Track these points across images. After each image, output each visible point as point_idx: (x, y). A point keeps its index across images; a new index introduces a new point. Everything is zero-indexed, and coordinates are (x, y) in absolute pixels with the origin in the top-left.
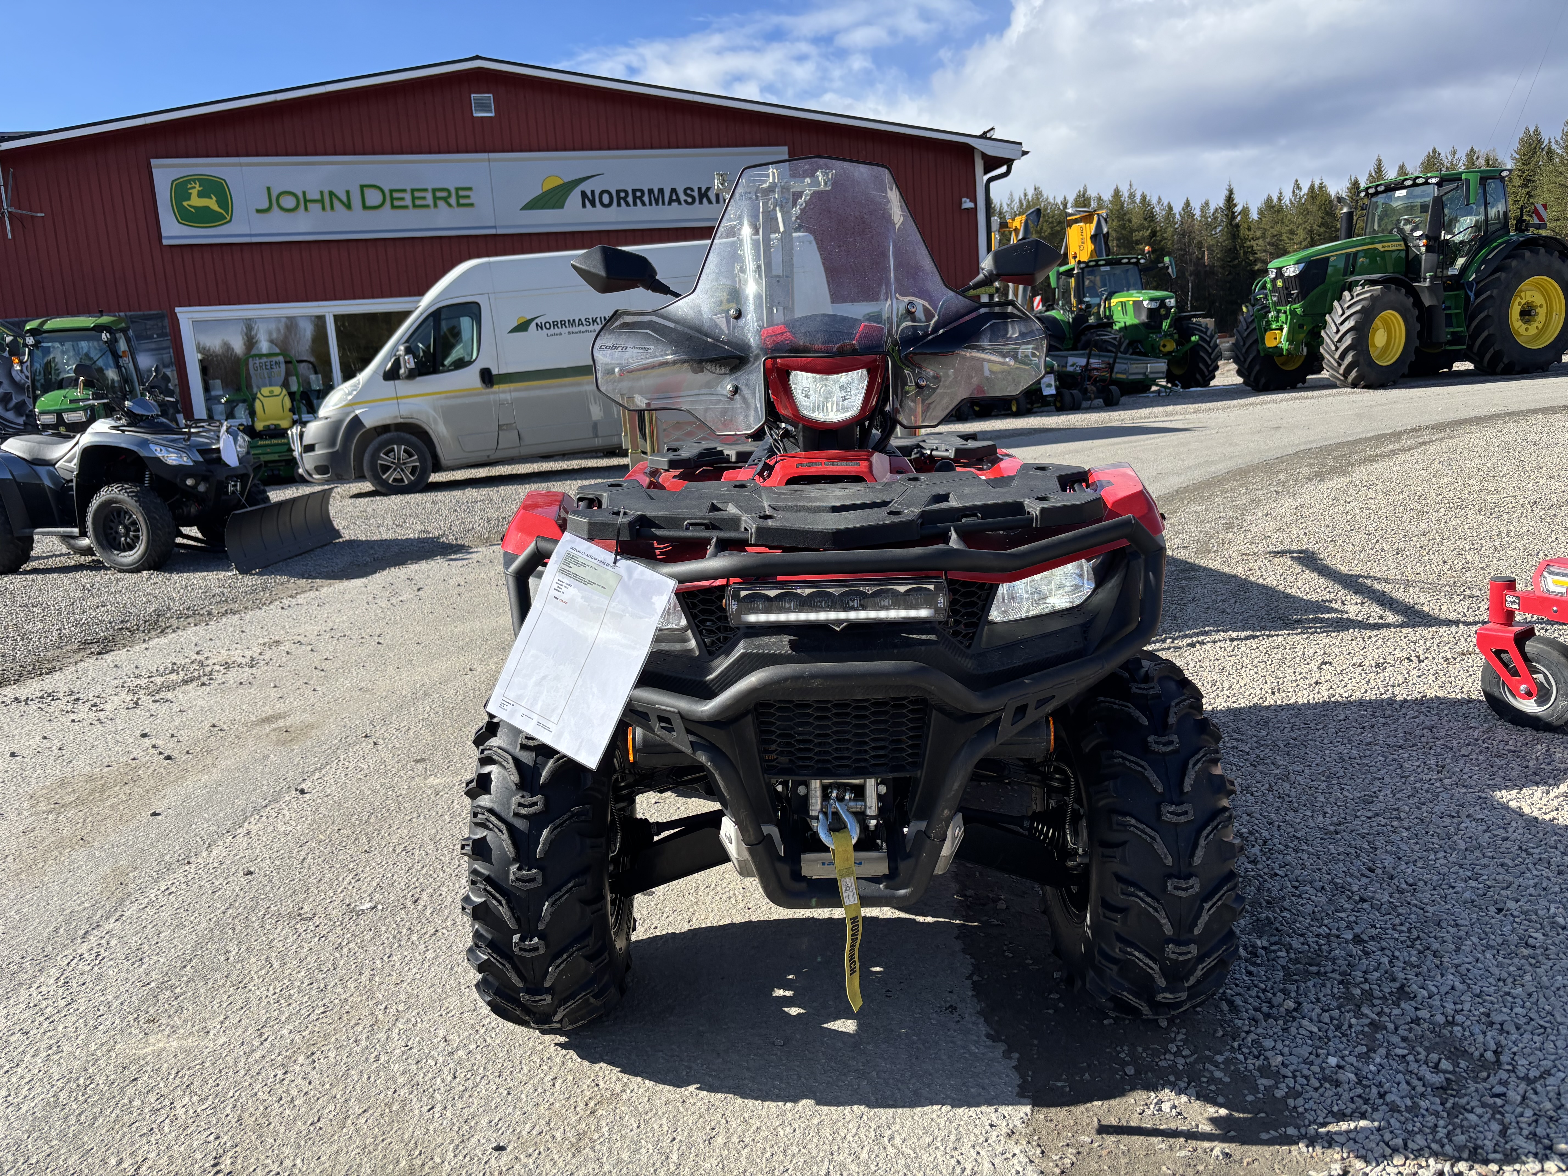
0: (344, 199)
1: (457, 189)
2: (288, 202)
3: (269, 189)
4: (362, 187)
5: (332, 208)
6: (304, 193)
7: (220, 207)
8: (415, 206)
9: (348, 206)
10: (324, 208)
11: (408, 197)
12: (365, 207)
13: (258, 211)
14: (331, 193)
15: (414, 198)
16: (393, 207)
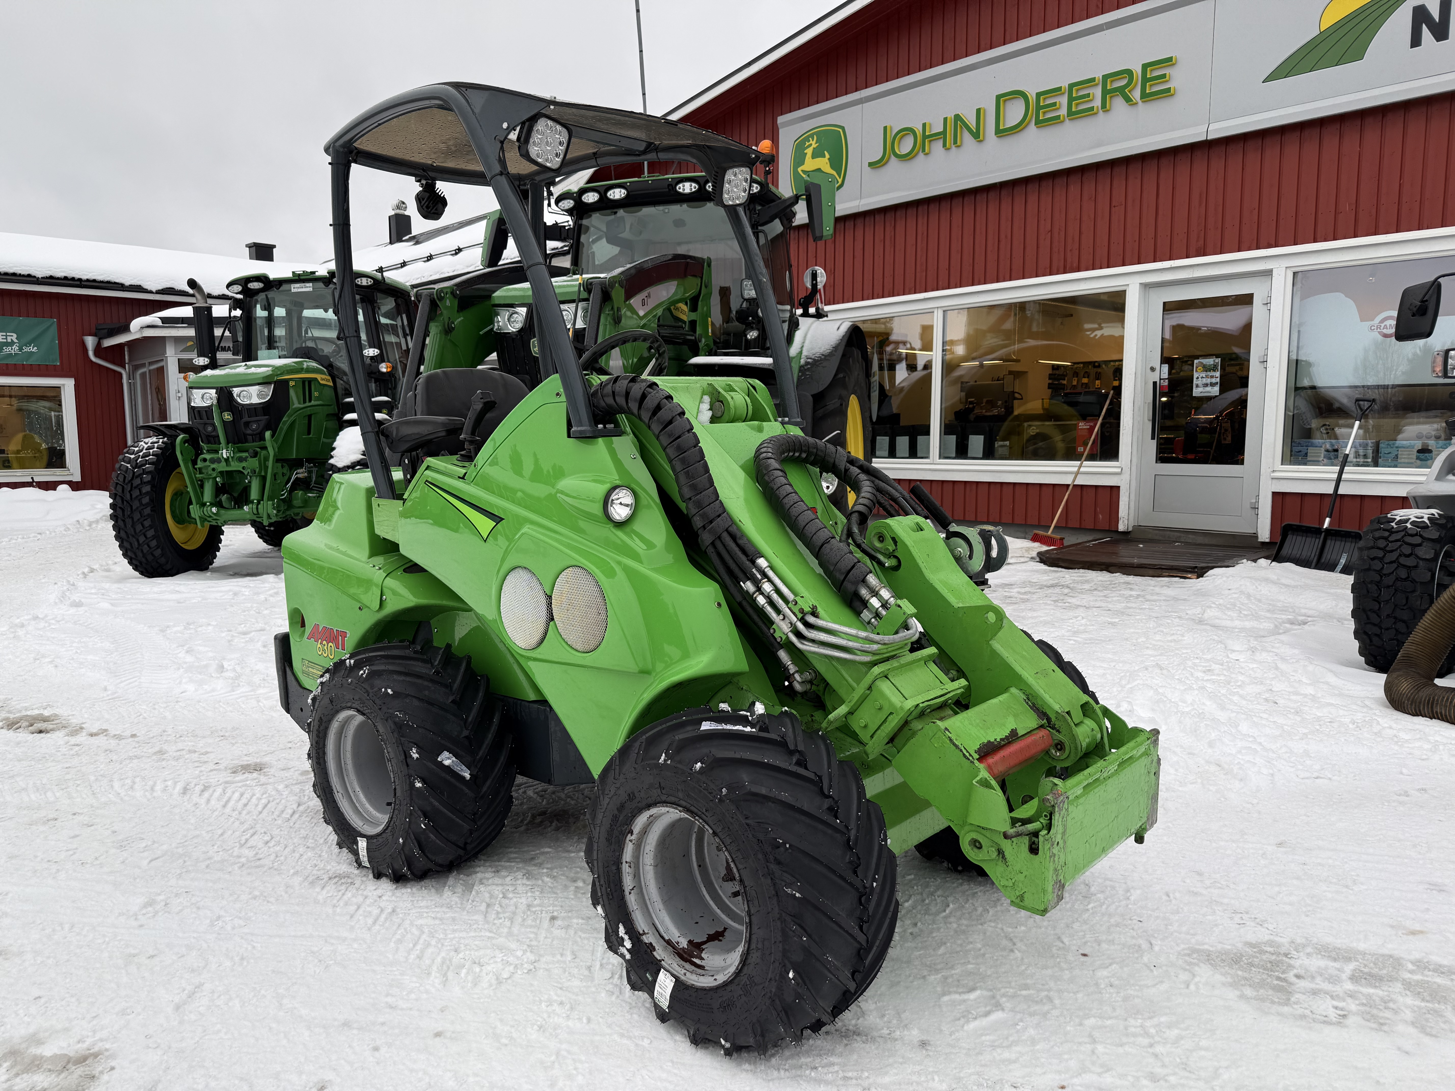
0: (973, 124)
1: (1145, 67)
2: (906, 146)
3: (885, 128)
4: (1002, 99)
5: (955, 142)
6: (924, 125)
7: (832, 167)
8: (1072, 114)
9: (977, 135)
10: (944, 145)
11: (1064, 100)
12: (1001, 132)
13: (871, 165)
14: (957, 117)
15: (1071, 100)
16: (1039, 123)
